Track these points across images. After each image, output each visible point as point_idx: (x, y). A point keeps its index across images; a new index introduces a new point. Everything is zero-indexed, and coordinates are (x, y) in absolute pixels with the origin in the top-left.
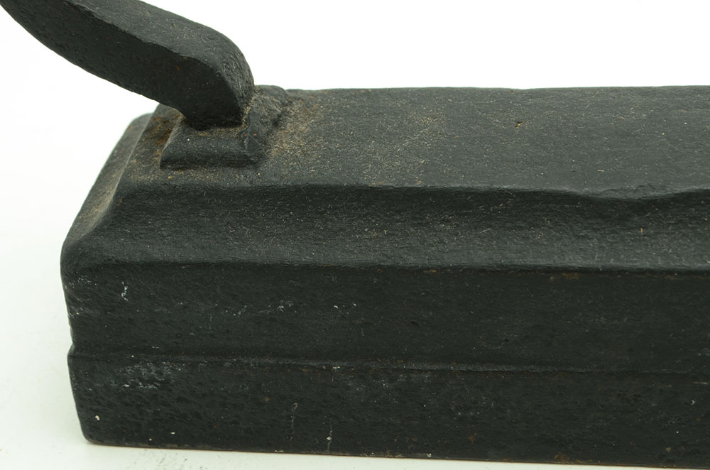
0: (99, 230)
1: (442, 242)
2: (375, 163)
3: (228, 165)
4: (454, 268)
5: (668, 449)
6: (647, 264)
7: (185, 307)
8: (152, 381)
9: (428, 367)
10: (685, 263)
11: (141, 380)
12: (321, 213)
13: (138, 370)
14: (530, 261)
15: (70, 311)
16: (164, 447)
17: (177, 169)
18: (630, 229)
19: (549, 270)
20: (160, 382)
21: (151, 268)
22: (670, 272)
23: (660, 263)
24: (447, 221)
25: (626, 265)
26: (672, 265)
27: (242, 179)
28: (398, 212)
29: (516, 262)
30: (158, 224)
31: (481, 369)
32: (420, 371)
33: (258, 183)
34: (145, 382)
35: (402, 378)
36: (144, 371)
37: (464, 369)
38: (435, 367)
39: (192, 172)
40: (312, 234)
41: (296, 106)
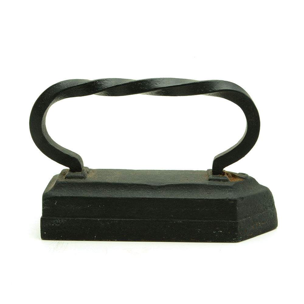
0: (51, 190)
1: (121, 193)
2: (108, 179)
3: (79, 178)
4: (124, 198)
5: (164, 237)
6: (161, 197)
7: (68, 206)
8: (59, 224)
9: (117, 219)
10: (167, 197)
11: (56, 223)
12: (98, 187)
13: (56, 221)
14: (139, 196)
15: (43, 207)
16: (59, 240)
17: (68, 179)
18: (157, 191)
19: (143, 198)
20: (61, 224)
21: (62, 198)
22: (165, 199)
23: (163, 197)
24: (123, 189)
25: (157, 197)
26: (165, 197)
27: (82, 181)
28: (113, 187)
29: (136, 197)
30: (64, 189)
31: (128, 220)
32: (115, 220)
33: (85, 181)
34: (57, 224)
35: (112, 222)
36: (57, 221)
37: (124, 220)
38: (119, 220)
39: (71, 179)
40: (96, 191)
41: (91, 171)
